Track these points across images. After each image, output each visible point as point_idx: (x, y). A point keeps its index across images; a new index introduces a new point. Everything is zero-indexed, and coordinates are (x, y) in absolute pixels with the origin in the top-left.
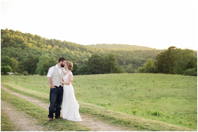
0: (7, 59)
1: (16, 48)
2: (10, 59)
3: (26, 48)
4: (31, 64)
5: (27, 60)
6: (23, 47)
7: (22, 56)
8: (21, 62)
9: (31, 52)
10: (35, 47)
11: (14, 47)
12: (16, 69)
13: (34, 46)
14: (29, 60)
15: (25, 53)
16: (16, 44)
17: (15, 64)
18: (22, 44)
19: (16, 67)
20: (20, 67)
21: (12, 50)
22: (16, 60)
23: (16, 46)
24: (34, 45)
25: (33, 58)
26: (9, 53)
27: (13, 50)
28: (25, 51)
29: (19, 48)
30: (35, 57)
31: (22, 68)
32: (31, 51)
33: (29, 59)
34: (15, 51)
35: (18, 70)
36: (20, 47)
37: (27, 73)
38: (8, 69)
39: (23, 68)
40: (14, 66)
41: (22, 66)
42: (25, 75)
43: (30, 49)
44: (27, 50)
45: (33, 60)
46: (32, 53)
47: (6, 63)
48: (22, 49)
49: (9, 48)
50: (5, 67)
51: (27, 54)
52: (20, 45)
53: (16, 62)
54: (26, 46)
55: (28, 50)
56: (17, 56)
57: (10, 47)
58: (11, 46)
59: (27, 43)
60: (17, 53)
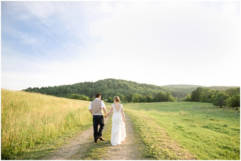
5: (128, 95)
6: (127, 88)
8: (125, 96)
9: (131, 91)
13: (133, 88)
15: (128, 92)
20: (125, 99)
21: (122, 90)
22: (124, 95)
37: (127, 102)
40: (122, 98)
42: (126, 103)
43: (131, 89)
49: (120, 89)
52: (126, 87)
56: (124, 93)
58: (122, 88)
60: (124, 91)
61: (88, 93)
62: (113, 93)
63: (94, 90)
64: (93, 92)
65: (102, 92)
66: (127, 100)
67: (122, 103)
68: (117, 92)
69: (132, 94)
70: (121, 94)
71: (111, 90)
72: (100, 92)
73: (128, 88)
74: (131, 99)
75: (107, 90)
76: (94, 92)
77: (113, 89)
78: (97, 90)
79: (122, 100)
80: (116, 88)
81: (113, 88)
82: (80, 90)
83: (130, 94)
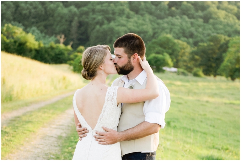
1: (192, 20)
2: (176, 41)
3: (211, 21)
4: (214, 53)
5: (209, 46)
6: (206, 19)
7: (201, 36)
8: (195, 49)
9: (220, 29)
10: (231, 19)
11: (189, 18)
12: (185, 61)
13: (229, 17)
14: (212, 45)
15: (210, 32)
16: (193, 11)
17: (184, 53)
18: (205, 12)
19: (185, 58)
20: (193, 59)
21: (184, 24)
22: (188, 43)
23: (193, 15)
24: (230, 15)
25: (220, 41)
26: (176, 29)
27: (187, 22)
28: (211, 26)
29: (197, 20)
30: (225, 39)
31: (196, 60)
32: (221, 27)
33: (212, 43)
34: (189, 25)
35: (189, 65)
36: (201, 17)
37: (201, 73)
39: (198, 63)
40: (182, 57)
41: (197, 57)
42: (196, 75)
43: (221, 23)
44: (213, 25)
45: (219, 46)
46: (222, 31)
48: (204, 22)
49: (177, 19)
51: (213, 32)
52: (200, 13)
53: (187, 47)
54: (214, 16)
55: (217, 24)
56: (191, 35)
57: (181, 18)
58: (184, 14)
59: (216, 10)
60: (193, 29)
61: (52, 25)
62: (145, 32)
63: (75, 14)
64: (71, 22)
65: (105, 26)
66: (199, 66)
67: (178, 73)
68: (163, 29)
69: (223, 41)
70: (179, 38)
71: (141, 21)
72: (97, 23)
73: (211, 18)
74: (219, 60)
75: (124, 18)
76: (75, 24)
77: (148, 17)
78: (87, 13)
79: (181, 64)
80: (162, 14)
81: (151, 13)
82: (23, 9)
83: (215, 40)
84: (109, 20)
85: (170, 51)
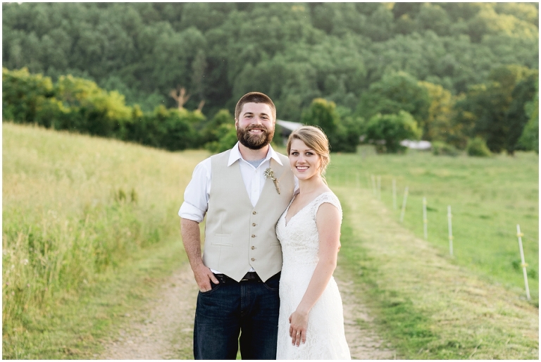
0: (404, 83)
1: (447, 39)
2: (420, 84)
3: (487, 38)
4: (506, 104)
5: (491, 89)
6: (476, 34)
7: (470, 70)
8: (462, 98)
9: (508, 53)
10: (527, 32)
11: (440, 34)
12: (442, 125)
13: (522, 28)
14: (497, 89)
15: (486, 60)
16: (446, 21)
17: (439, 108)
18: (472, 21)
19: (442, 119)
20: (460, 120)
21: (430, 47)
22: (445, 87)
23: (447, 28)
24: (524, 23)
25: (513, 78)
26: (416, 58)
27: (435, 44)
28: (487, 50)
29: (457, 39)
30: (524, 74)
31: (467, 122)
32: (508, 49)
33: (497, 84)
34: (441, 49)
35: (452, 133)
36: (465, 32)
38: (402, 126)
39: (473, 126)
40: (435, 116)
41: (468, 115)
43: (507, 41)
44: (492, 45)
45: (512, 88)
46: (512, 58)
47: (399, 100)
48: (473, 41)
49: (415, 38)
50: (392, 118)
51: (494, 62)
52: (462, 24)
53: (443, 96)
54: (490, 27)
55: (498, 43)
56: (449, 71)
57: (423, 35)
58: (427, 27)
59: (493, 15)
60: (450, 58)
61: (149, 70)
62: (350, 71)
63: (198, 44)
64: (190, 60)
65: (264, 65)
68: (388, 61)
69: (520, 79)
70: (422, 78)
71: (338, 49)
72: (247, 59)
73: (485, 31)
75: (302, 44)
76: (199, 64)
77: (351, 38)
78: (223, 41)
79: (435, 131)
80: (383, 30)
81: (358, 31)
82: (89, 42)
83: (502, 76)
84: (271, 51)
85: (411, 106)
